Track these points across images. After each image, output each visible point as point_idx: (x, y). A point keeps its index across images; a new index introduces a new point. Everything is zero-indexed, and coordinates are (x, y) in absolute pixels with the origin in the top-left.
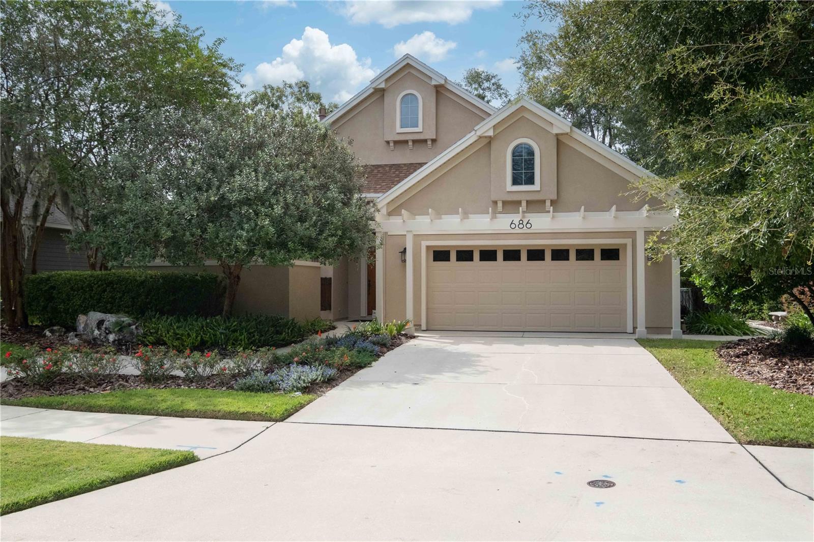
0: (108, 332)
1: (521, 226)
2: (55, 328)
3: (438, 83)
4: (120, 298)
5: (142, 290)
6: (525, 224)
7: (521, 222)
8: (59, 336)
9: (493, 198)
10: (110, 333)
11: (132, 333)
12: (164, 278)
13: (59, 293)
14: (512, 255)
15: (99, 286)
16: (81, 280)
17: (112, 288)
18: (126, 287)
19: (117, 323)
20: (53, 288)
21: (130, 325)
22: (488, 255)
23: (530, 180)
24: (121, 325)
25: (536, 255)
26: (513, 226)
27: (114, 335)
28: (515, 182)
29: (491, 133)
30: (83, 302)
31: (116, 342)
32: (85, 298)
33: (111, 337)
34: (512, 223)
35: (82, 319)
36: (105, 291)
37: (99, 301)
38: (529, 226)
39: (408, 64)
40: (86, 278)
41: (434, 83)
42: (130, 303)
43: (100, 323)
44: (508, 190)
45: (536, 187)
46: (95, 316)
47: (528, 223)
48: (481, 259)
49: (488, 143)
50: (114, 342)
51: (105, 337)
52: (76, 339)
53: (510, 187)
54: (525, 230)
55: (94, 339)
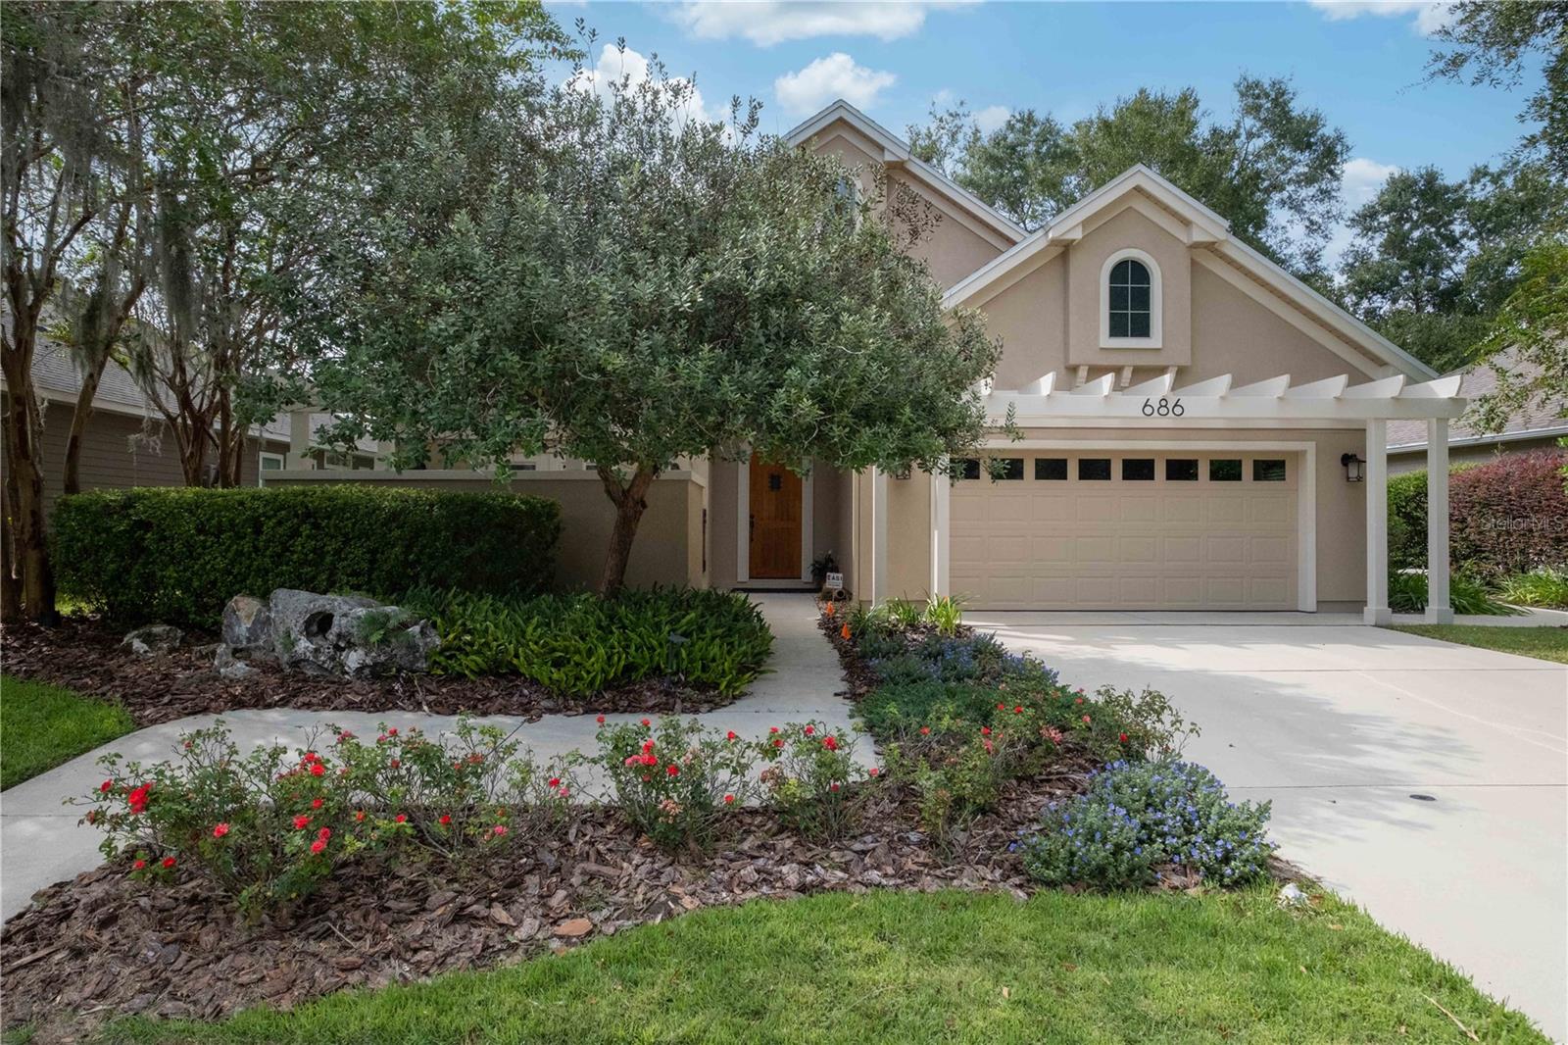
0: (346, 643)
1: (1163, 411)
2: (157, 629)
3: (896, 159)
4: (337, 552)
5: (397, 533)
6: (1170, 406)
7: (1164, 403)
8: (171, 651)
9: (1073, 361)
10: (351, 646)
11: (412, 647)
12: (444, 502)
13: (164, 539)
15: (280, 523)
16: (226, 508)
17: (316, 526)
18: (354, 524)
19: (374, 622)
20: (145, 525)
21: (404, 626)
23: (1142, 328)
24: (383, 625)
26: (1148, 410)
27: (361, 652)
28: (1118, 329)
29: (1078, 235)
30: (232, 563)
31: (367, 671)
32: (240, 553)
33: (353, 659)
34: (1146, 405)
35: (244, 610)
36: (295, 533)
37: (278, 559)
38: (1178, 410)
39: (841, 119)
40: (241, 503)
41: (888, 157)
42: (365, 566)
43: (320, 623)
44: (1102, 345)
45: (1155, 341)
46: (293, 605)
47: (1176, 405)
50: (359, 670)
51: (332, 659)
52: (240, 665)
53: (1106, 341)
54: (1168, 422)
55: (296, 663)
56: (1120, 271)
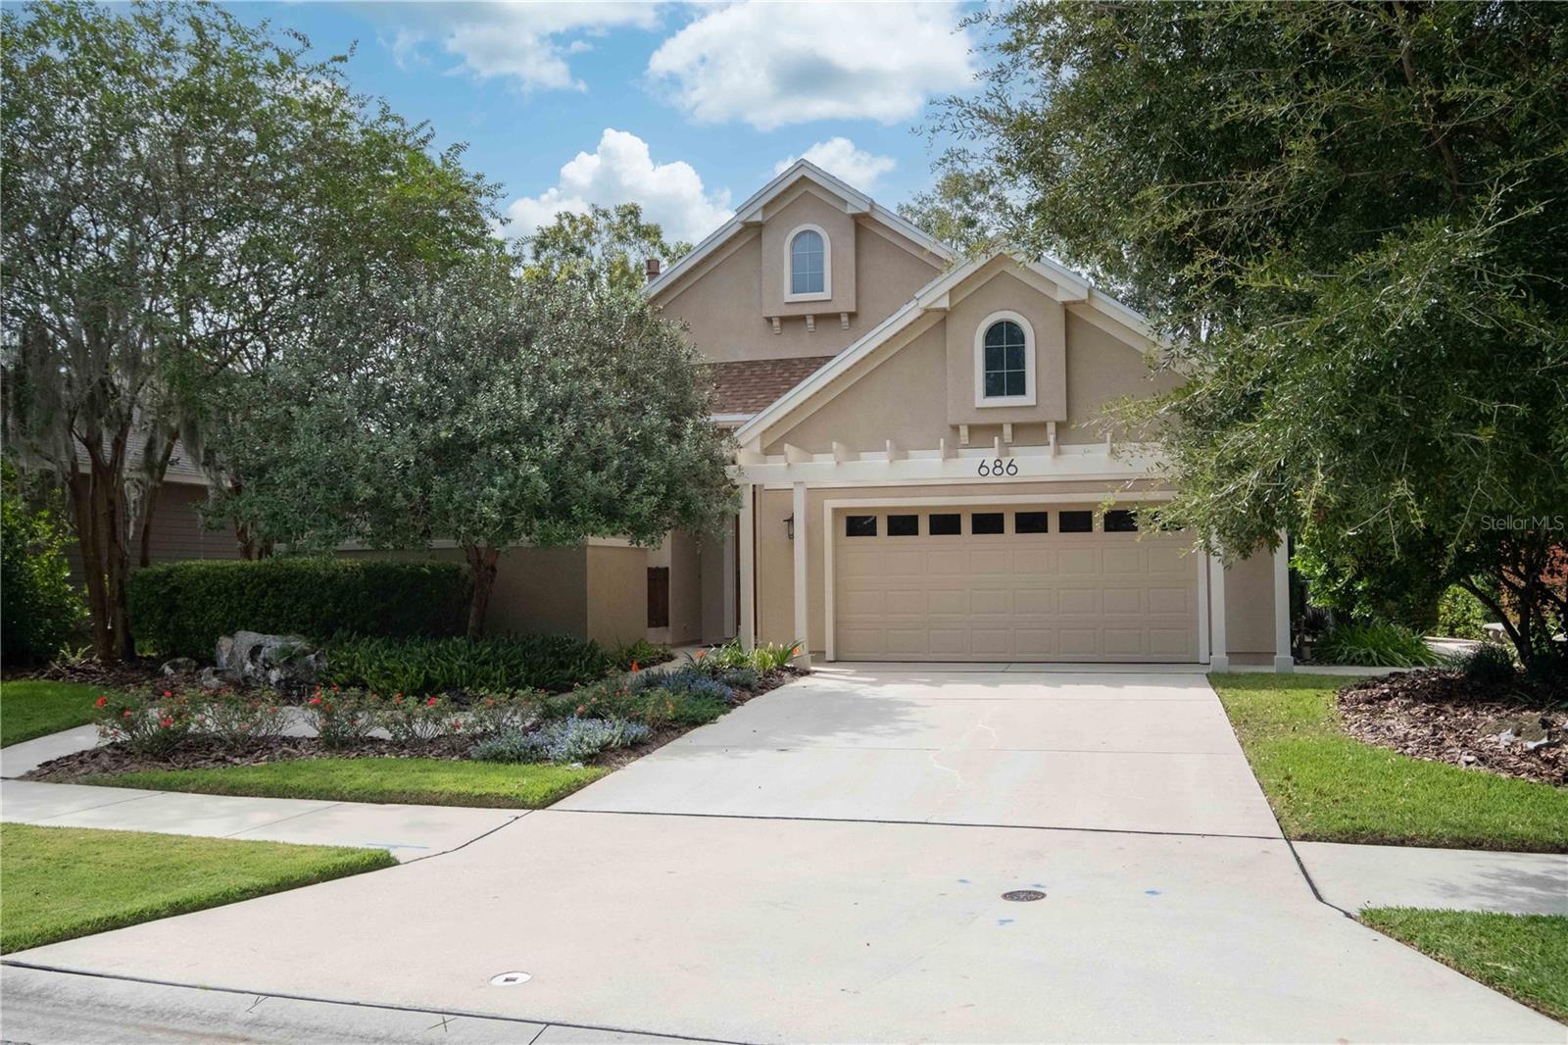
0: (269, 665)
1: (998, 471)
2: (180, 660)
3: (857, 212)
4: (291, 607)
5: (329, 593)
6: (1004, 466)
7: (998, 464)
8: (187, 674)
9: (951, 420)
10: (272, 667)
11: (308, 667)
12: (368, 571)
13: (188, 599)
14: (988, 523)
15: (254, 587)
16: (224, 577)
17: (278, 589)
18: (300, 588)
19: (283, 651)
20: (177, 590)
21: (305, 653)
22: (945, 524)
23: (1017, 386)
24: (290, 653)
25: (1031, 522)
26: (984, 471)
27: (278, 670)
28: (992, 390)
29: (945, 303)
30: (227, 614)
31: (283, 684)
32: (231, 608)
33: (274, 675)
34: (981, 466)
35: (225, 643)
36: (264, 594)
37: (254, 613)
38: (1012, 470)
39: (804, 176)
40: (232, 573)
41: (850, 210)
42: (308, 616)
43: (256, 650)
44: (977, 405)
45: (1029, 399)
46: (247, 638)
47: (1010, 465)
48: (933, 532)
49: (940, 322)
50: (279, 682)
51: (264, 675)
52: (215, 680)
53: (981, 400)
54: (1005, 478)
55: (246, 678)
56: (995, 333)
